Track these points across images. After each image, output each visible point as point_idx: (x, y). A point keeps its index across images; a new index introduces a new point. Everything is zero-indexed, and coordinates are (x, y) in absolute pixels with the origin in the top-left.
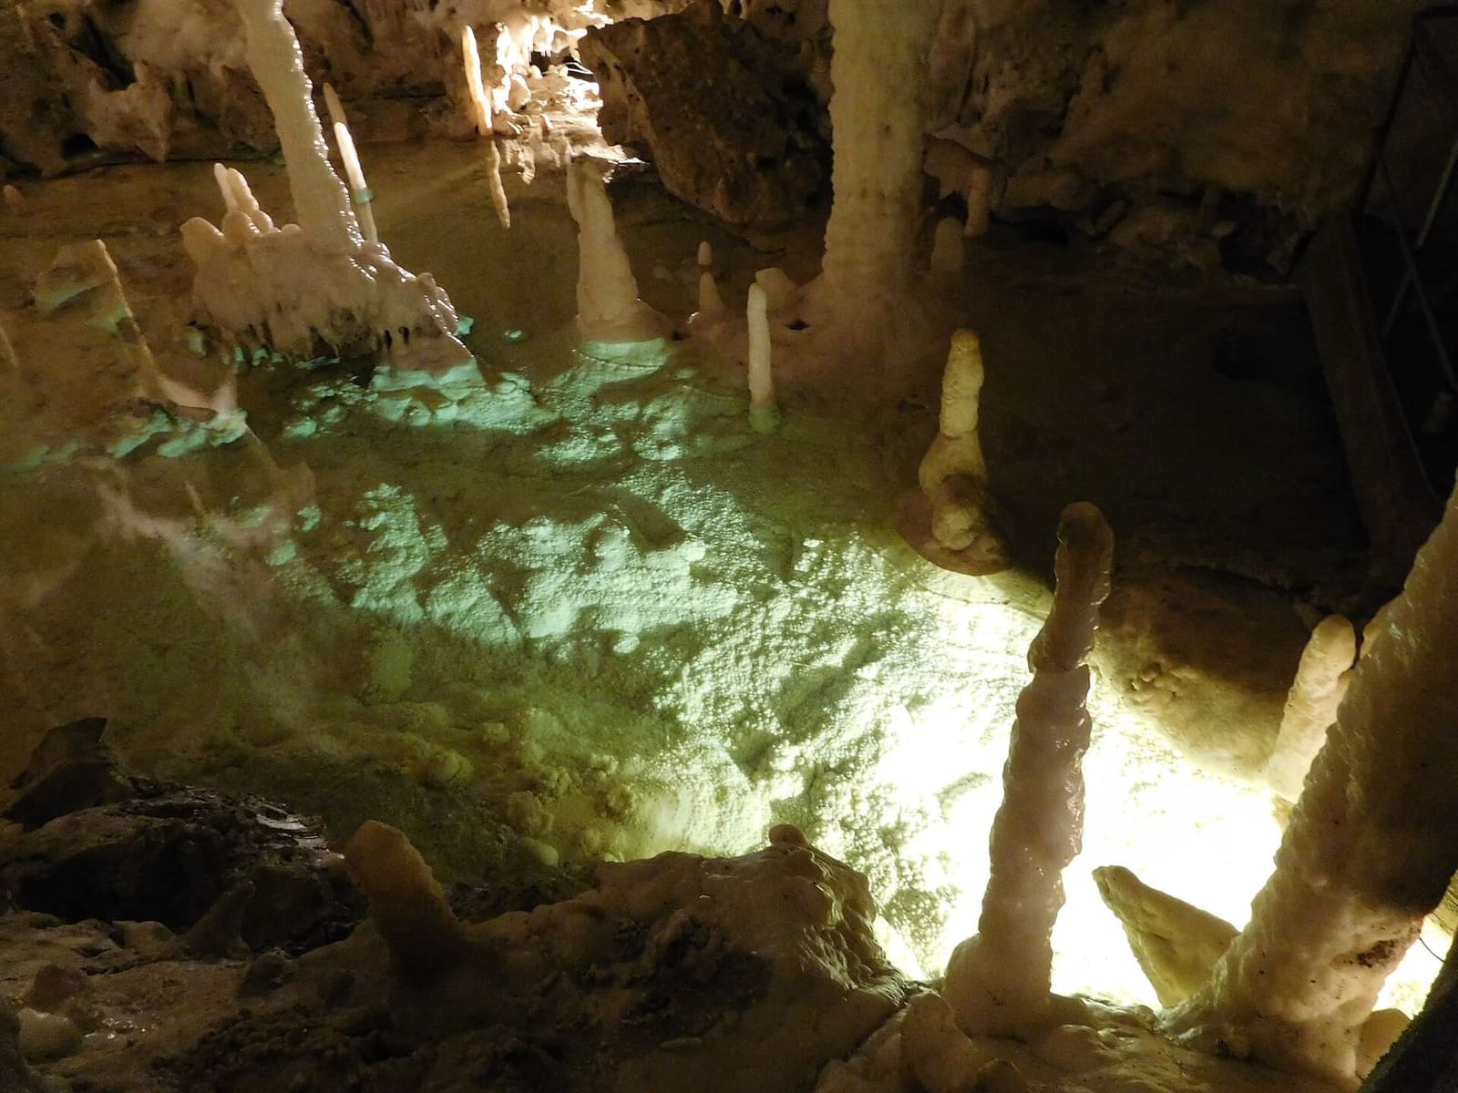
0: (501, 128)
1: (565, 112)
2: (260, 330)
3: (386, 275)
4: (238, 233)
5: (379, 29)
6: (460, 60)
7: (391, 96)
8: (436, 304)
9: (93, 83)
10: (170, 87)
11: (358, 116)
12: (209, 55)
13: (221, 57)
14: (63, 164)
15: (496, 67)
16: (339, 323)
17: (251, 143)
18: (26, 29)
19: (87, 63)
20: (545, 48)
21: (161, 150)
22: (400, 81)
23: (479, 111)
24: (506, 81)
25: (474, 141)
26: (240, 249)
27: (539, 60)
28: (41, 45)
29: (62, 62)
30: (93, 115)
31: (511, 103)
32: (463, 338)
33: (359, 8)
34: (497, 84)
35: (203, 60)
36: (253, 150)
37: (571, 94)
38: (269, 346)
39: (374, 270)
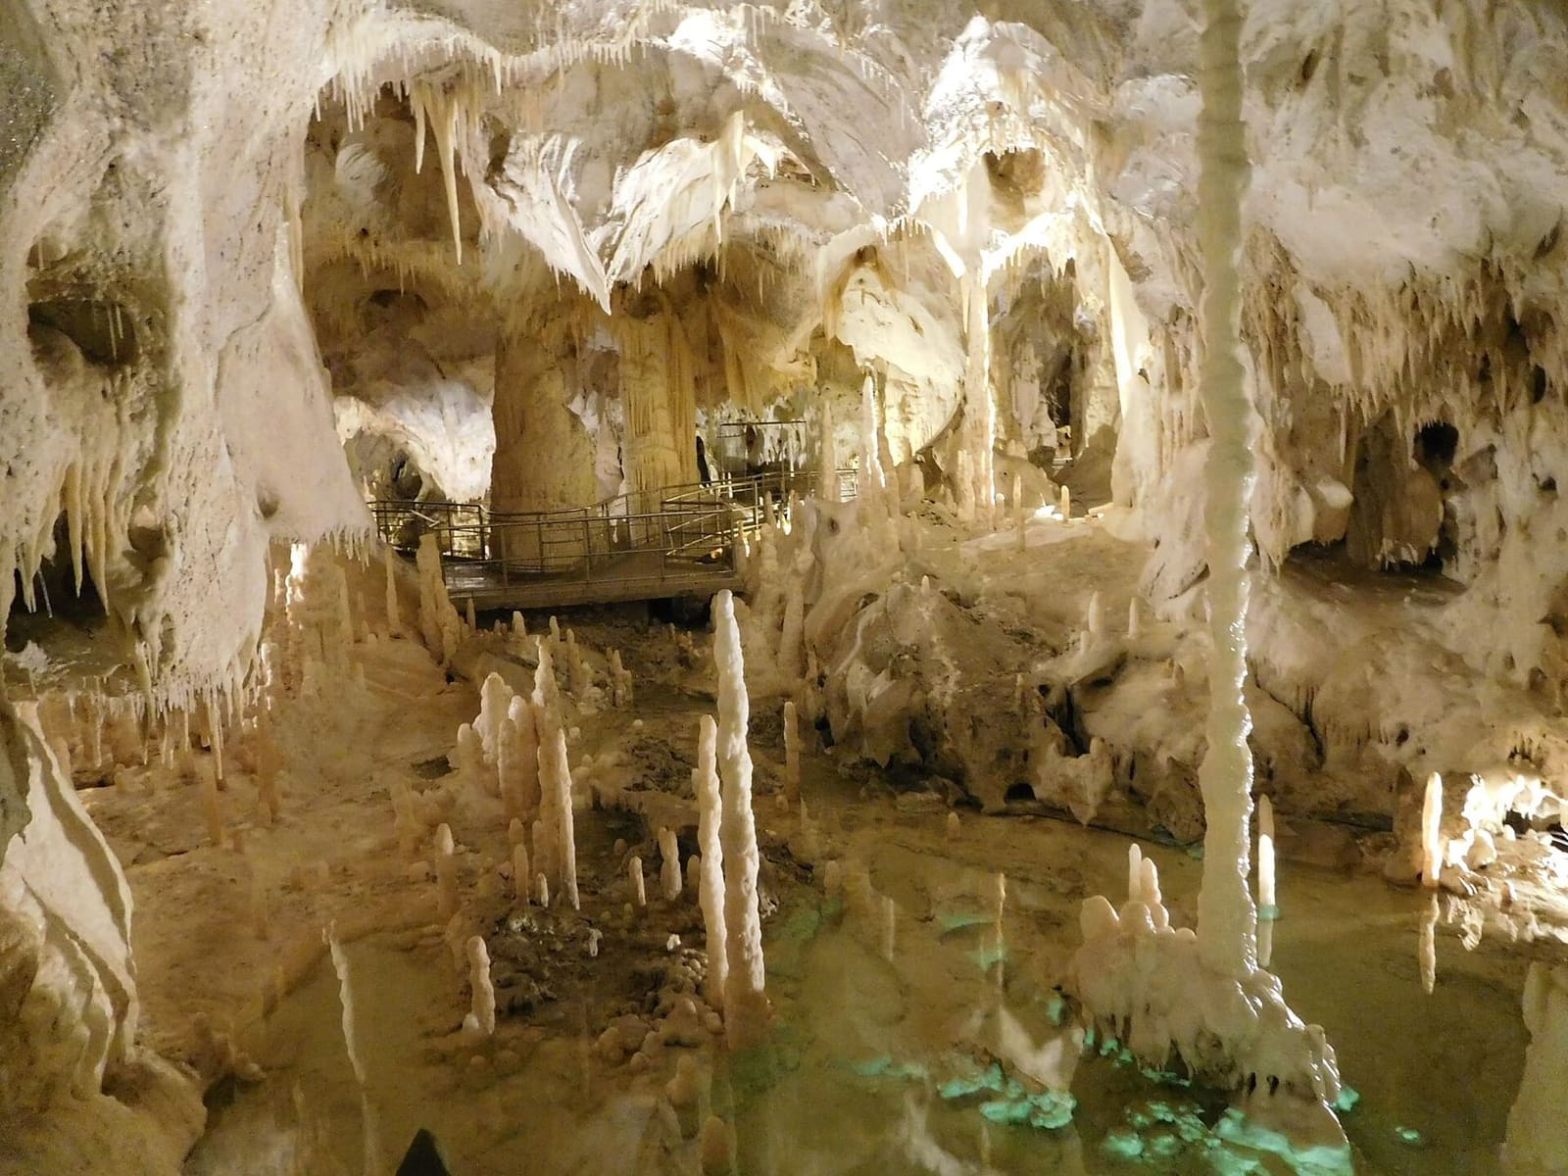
0: (1451, 882)
1: (1538, 885)
2: (1120, 1023)
3: (1272, 1014)
4: (1134, 923)
5: (1333, 751)
6: (1419, 801)
7: (1329, 819)
8: (1320, 1064)
9: (1053, 746)
10: (1116, 762)
11: (1289, 831)
12: (1160, 743)
13: (1169, 749)
14: (1002, 805)
15: (1460, 819)
16: (1203, 1045)
17: (1171, 829)
18: (1018, 695)
19: (1055, 729)
20: (1526, 810)
21: (1087, 813)
22: (1343, 805)
23: (1427, 859)
24: (1469, 835)
25: (1412, 888)
26: (1130, 940)
27: (1515, 821)
28: (1024, 707)
29: (1035, 725)
30: (1042, 771)
31: (1470, 860)
32: (1340, 1112)
33: (1320, 730)
34: (1457, 836)
35: (1152, 746)
36: (1171, 835)
37: (1551, 867)
38: (1123, 1042)
39: (1260, 1004)
